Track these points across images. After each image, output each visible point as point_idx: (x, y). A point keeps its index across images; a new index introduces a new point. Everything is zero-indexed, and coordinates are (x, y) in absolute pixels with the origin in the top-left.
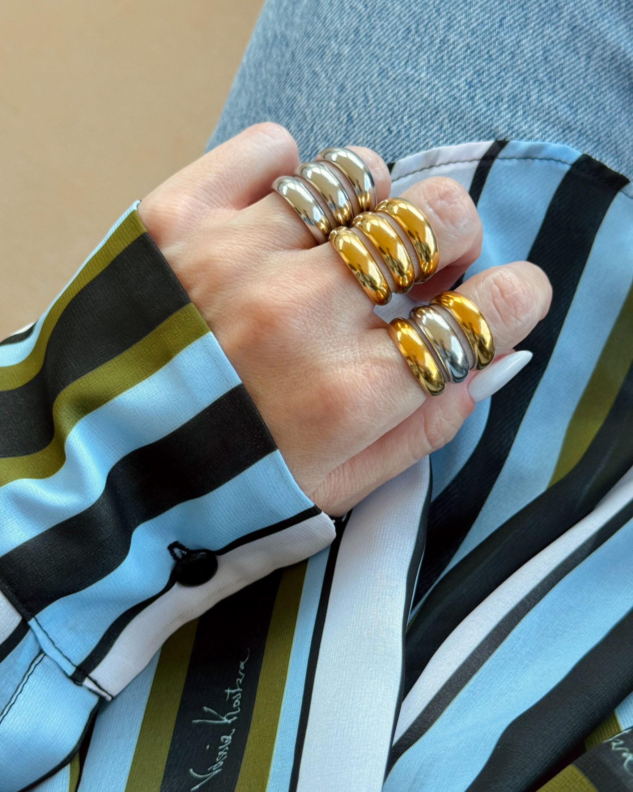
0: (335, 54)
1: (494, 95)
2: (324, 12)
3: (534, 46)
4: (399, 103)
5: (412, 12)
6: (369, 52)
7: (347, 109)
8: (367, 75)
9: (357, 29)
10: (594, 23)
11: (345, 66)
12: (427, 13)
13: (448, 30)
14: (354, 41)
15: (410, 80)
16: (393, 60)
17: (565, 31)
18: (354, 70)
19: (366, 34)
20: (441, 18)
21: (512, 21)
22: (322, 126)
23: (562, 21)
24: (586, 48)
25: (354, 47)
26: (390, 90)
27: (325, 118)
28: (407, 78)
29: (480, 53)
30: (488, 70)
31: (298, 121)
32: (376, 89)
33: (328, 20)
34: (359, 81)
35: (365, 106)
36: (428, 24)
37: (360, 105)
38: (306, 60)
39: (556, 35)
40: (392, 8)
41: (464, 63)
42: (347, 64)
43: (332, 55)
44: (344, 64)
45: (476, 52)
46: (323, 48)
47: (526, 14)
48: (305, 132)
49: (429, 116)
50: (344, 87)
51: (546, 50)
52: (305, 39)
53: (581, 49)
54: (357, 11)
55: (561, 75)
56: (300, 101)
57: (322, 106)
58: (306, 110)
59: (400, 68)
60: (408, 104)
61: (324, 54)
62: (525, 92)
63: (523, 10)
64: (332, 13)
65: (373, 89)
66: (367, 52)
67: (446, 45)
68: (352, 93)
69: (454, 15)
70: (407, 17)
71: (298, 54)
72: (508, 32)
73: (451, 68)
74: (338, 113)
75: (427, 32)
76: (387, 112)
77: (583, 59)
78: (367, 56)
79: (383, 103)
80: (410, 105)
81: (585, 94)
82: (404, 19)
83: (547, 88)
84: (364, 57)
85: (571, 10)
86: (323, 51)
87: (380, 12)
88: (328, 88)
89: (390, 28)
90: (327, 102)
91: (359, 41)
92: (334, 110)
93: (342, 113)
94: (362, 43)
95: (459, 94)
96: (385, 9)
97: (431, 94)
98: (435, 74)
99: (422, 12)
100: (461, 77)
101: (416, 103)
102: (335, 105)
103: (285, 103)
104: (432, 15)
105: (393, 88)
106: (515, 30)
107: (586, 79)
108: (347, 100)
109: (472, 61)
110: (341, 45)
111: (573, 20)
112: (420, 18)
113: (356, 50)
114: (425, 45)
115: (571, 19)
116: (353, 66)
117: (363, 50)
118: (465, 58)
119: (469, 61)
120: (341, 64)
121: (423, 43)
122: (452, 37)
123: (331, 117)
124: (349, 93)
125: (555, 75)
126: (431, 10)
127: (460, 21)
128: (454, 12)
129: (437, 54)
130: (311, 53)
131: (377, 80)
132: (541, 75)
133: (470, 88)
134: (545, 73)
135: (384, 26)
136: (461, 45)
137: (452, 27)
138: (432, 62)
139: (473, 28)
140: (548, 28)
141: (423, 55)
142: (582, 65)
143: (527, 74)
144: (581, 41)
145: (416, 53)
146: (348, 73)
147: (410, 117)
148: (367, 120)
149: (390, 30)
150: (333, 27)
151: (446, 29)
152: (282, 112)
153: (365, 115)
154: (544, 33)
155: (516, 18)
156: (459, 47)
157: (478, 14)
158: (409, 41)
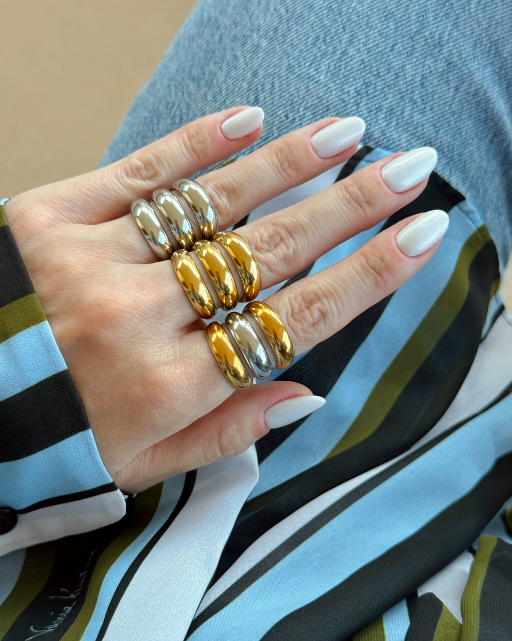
0: (255, 45)
1: (375, 105)
2: (253, 8)
3: (415, 72)
4: (299, 96)
5: (323, 24)
6: (283, 49)
7: (256, 91)
8: (277, 68)
9: (276, 28)
10: (466, 63)
11: (261, 56)
12: (335, 28)
13: (349, 45)
14: (272, 38)
15: (311, 79)
16: (301, 60)
17: (442, 65)
18: (268, 61)
19: (283, 34)
20: (345, 34)
21: (401, 48)
22: (233, 102)
23: (441, 57)
24: (456, 82)
25: (271, 42)
26: (294, 84)
27: (237, 95)
28: (309, 77)
29: (371, 69)
30: (375, 84)
31: (214, 93)
32: (283, 81)
33: (254, 15)
34: (270, 71)
35: (271, 92)
36: (334, 36)
37: (267, 91)
38: (230, 44)
39: (434, 66)
40: (308, 17)
41: (357, 75)
42: (263, 55)
43: (253, 45)
44: (260, 55)
45: (368, 68)
46: (246, 38)
47: (414, 45)
48: (218, 103)
49: (321, 111)
50: (257, 74)
51: (424, 77)
52: (233, 27)
53: (452, 82)
54: (279, 14)
55: (432, 100)
56: (219, 77)
57: (236, 84)
58: (223, 85)
59: (305, 68)
60: (306, 98)
61: (246, 42)
62: (400, 108)
63: (412, 41)
64: (259, 10)
65: (280, 80)
66: (281, 49)
67: (345, 57)
68: (263, 80)
69: (356, 34)
70: (318, 27)
71: (226, 37)
72: (396, 57)
73: (346, 76)
74: (248, 93)
75: (333, 43)
76: (288, 101)
77: (452, 90)
78: (281, 52)
79: (286, 93)
80: (307, 100)
81: (448, 118)
82: (316, 28)
83: (419, 108)
84: (277, 52)
85: (450, 48)
86: (245, 40)
87: (297, 18)
88: (244, 71)
89: (303, 33)
90: (241, 82)
91: (276, 39)
92: (245, 90)
93: (252, 94)
94: (278, 41)
95: (348, 99)
96: (302, 17)
97: (325, 94)
98: (332, 78)
99: (331, 26)
100: (352, 85)
101: (312, 99)
102: (246, 86)
103: (207, 75)
104: (338, 30)
105: (296, 83)
106: (403, 56)
107: (451, 107)
108: (257, 85)
109: (363, 74)
110: (260, 38)
111: (450, 57)
112: (328, 31)
113: (272, 45)
114: (329, 53)
115: (448, 56)
116: (267, 58)
117: (278, 46)
118: (358, 70)
119: (361, 73)
120: (258, 54)
121: (327, 52)
122: (351, 51)
123: (242, 95)
124: (260, 79)
125: (427, 99)
126: (339, 26)
127: (360, 40)
128: (356, 31)
129: (337, 63)
130: (236, 39)
131: (285, 73)
132: (416, 96)
133: (357, 96)
134: (420, 96)
135: (299, 31)
136: (358, 59)
137: (353, 43)
138: (332, 68)
139: (369, 48)
140: (429, 60)
141: (325, 61)
142: (450, 95)
143: (405, 94)
144: (453, 75)
145: (320, 58)
146: (262, 63)
147: (305, 109)
148: (270, 104)
149: (303, 35)
150: (257, 22)
151: (348, 43)
152: (203, 82)
153: (269, 100)
154: (425, 63)
155: (405, 47)
156: (355, 61)
157: (376, 37)
158: (316, 47)
